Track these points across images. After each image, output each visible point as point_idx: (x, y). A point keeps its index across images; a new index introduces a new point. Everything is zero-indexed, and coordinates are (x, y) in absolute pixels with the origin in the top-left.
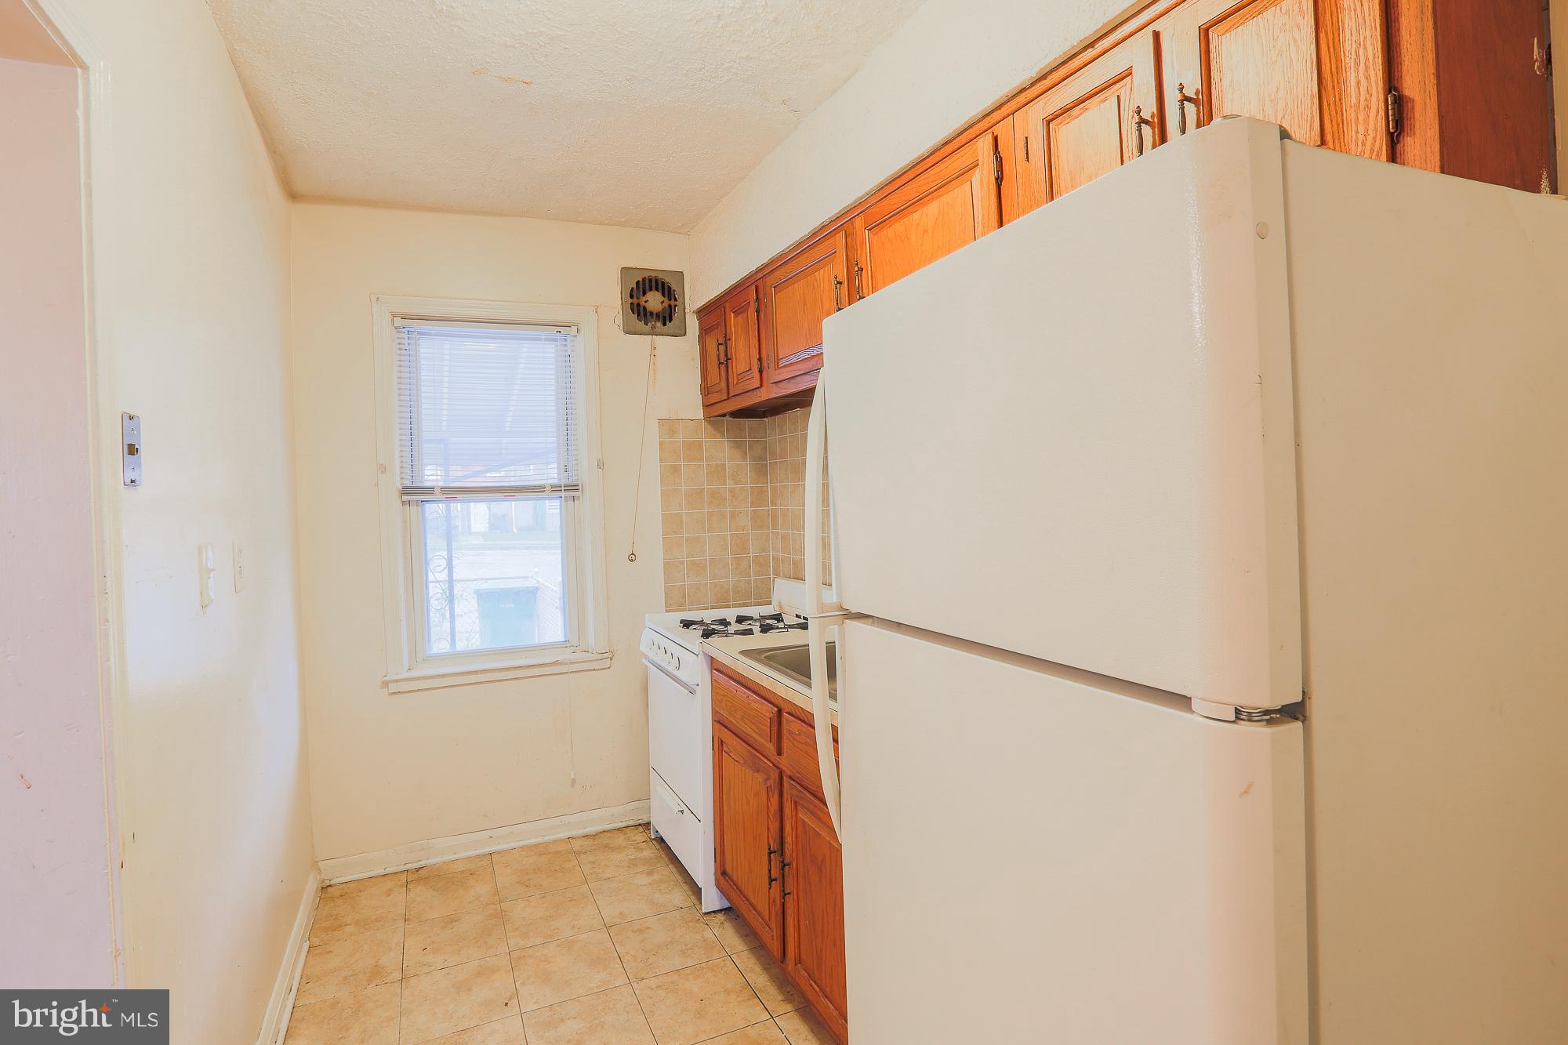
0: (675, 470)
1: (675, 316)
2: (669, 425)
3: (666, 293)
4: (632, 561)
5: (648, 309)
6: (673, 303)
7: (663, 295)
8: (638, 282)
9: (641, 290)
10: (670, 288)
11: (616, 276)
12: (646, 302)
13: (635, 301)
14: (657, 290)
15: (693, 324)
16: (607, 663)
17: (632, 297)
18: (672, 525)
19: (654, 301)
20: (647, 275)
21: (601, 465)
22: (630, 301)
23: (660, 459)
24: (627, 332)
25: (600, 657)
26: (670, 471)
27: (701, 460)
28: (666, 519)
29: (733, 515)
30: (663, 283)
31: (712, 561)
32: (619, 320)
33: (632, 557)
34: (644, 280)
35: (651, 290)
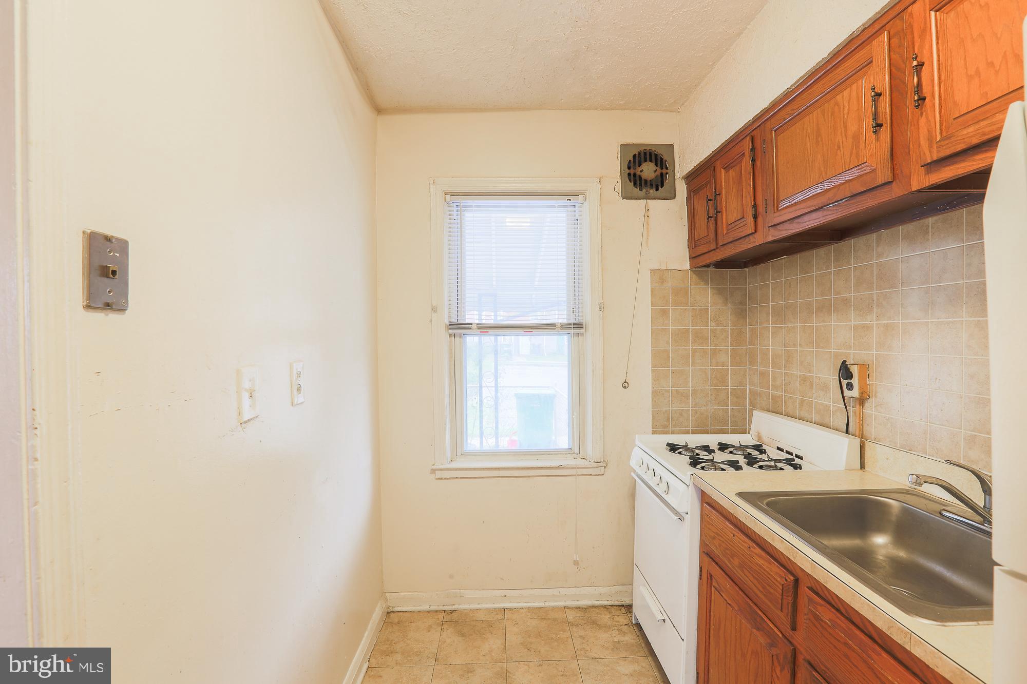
0: (664, 312)
1: (666, 183)
2: (659, 275)
3: (659, 162)
4: (625, 387)
5: (643, 177)
6: (664, 171)
7: (656, 165)
8: (634, 156)
9: (637, 161)
10: (662, 159)
11: (616, 151)
12: (641, 171)
13: (632, 171)
14: (651, 161)
15: (681, 189)
16: (601, 470)
17: (629, 168)
18: (660, 358)
19: (648, 170)
20: (642, 149)
21: (601, 308)
22: (628, 171)
23: (652, 304)
24: (624, 198)
25: (595, 465)
26: (660, 314)
27: (687, 304)
28: (656, 354)
29: (715, 352)
30: (656, 155)
31: (694, 392)
32: (619, 188)
33: (625, 385)
34: (640, 154)
35: (645, 161)
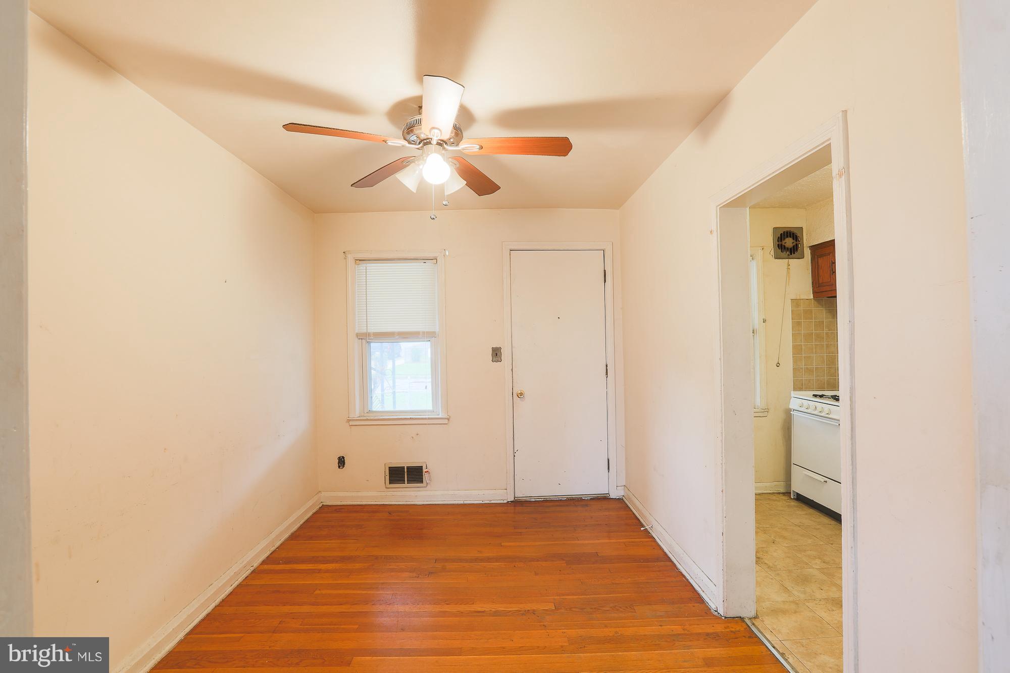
0: (799, 324)
1: (799, 249)
2: (796, 302)
3: (795, 238)
4: (778, 366)
5: (786, 246)
6: (798, 243)
7: (793, 239)
8: (781, 234)
9: (786, 235)
10: (796, 236)
11: (771, 231)
12: (785, 243)
13: (780, 243)
14: (790, 237)
15: (807, 253)
16: (766, 414)
17: (778, 241)
18: (797, 349)
19: (789, 242)
20: (785, 230)
21: (765, 321)
22: (777, 243)
23: (792, 318)
24: (776, 258)
25: (763, 411)
26: (796, 324)
27: (812, 319)
28: (794, 347)
29: (828, 346)
30: (793, 234)
31: (816, 368)
32: (772, 253)
33: (778, 365)
34: (784, 232)
35: (787, 237)
